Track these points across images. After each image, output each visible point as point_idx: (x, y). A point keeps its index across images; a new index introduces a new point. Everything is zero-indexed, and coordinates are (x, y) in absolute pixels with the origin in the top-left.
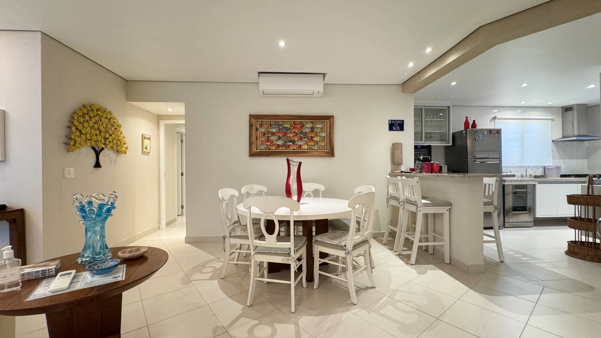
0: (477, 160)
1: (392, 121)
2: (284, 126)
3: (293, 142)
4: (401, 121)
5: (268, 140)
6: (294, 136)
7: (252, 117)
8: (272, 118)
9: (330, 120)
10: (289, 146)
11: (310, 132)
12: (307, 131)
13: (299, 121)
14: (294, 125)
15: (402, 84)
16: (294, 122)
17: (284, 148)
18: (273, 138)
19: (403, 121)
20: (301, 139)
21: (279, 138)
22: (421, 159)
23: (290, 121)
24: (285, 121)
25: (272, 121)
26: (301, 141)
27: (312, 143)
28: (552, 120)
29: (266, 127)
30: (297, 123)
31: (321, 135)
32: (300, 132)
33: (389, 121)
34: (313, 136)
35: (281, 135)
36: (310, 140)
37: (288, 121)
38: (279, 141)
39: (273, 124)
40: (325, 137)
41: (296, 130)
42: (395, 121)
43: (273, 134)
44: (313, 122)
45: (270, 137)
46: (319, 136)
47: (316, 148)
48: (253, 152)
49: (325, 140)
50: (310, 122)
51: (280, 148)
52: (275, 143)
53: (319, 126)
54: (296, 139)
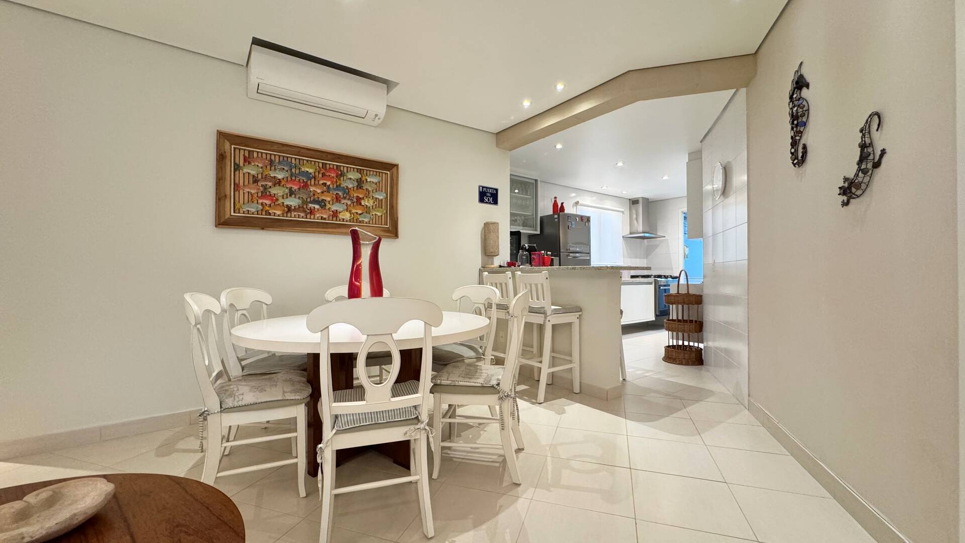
0: (571, 254)
1: (483, 187)
2: (303, 170)
3: (322, 204)
4: (494, 189)
5: (265, 194)
6: (322, 192)
7: (223, 137)
8: (275, 148)
9: (391, 171)
10: (312, 212)
11: (355, 188)
12: (350, 186)
13: (333, 165)
14: (323, 171)
15: (497, 133)
16: (323, 163)
17: (302, 214)
18: (277, 191)
19: (497, 190)
20: (338, 199)
21: (291, 193)
22: (527, 248)
23: (315, 162)
24: (303, 160)
25: (275, 155)
26: (337, 204)
27: (360, 209)
28: (623, 212)
29: (260, 165)
30: (330, 168)
31: (377, 196)
32: (335, 186)
33: (479, 187)
34: (361, 196)
35: (295, 187)
36: (355, 204)
37: (311, 161)
38: (290, 198)
39: (277, 160)
40: (384, 201)
41: (328, 181)
42: (487, 188)
43: (278, 182)
44: (360, 169)
45: (270, 187)
46: (371, 198)
47: (366, 220)
48: (227, 216)
49: (384, 207)
50: (356, 170)
51: (293, 214)
52: (283, 201)
53: (372, 180)
54: (328, 199)
